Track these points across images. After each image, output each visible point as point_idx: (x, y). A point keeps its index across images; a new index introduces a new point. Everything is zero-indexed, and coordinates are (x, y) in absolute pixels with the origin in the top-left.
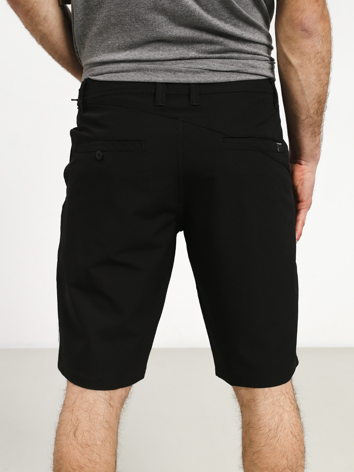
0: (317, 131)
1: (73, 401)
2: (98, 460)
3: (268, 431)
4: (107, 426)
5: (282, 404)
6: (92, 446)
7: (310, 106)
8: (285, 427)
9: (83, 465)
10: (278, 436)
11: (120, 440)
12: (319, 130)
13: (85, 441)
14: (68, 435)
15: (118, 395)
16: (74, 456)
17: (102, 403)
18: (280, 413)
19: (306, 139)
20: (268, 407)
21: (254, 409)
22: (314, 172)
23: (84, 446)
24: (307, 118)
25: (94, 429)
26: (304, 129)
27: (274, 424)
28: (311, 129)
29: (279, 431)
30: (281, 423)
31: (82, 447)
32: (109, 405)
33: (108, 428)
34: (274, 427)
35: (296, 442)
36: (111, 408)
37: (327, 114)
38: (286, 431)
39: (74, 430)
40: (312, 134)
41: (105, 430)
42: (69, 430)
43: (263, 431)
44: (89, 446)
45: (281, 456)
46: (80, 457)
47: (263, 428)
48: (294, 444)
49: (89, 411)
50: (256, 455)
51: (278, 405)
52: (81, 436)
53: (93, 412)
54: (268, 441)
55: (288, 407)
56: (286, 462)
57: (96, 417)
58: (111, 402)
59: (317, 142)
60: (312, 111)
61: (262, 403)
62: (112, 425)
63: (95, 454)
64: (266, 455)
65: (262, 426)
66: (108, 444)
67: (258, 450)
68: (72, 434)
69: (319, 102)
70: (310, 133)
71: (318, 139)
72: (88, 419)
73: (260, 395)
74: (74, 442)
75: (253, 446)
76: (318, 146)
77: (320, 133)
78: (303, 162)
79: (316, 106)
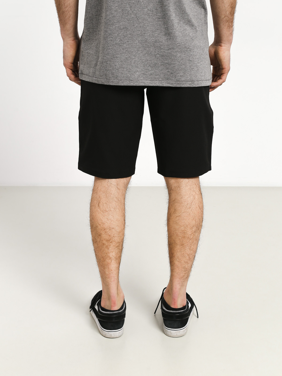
0: (231, 25)
1: (97, 187)
2: (112, 219)
3: (186, 205)
4: (116, 200)
5: (195, 190)
6: (108, 211)
7: (227, 10)
8: (196, 203)
9: (104, 222)
10: (192, 208)
11: (126, 208)
12: (232, 25)
13: (104, 209)
14: (95, 206)
15: (122, 182)
16: (99, 217)
17: (112, 187)
18: (194, 195)
19: (225, 29)
20: (187, 191)
21: (179, 191)
22: (229, 50)
23: (104, 211)
24: (225, 17)
25: (109, 202)
26: (223, 23)
27: (190, 200)
28: (228, 23)
29: (192, 204)
30: (194, 201)
31: (103, 212)
32: (116, 188)
33: (117, 201)
34: (190, 202)
35: (201, 211)
36: (118, 190)
37: (236, 15)
38: (196, 205)
39: (98, 203)
40: (228, 26)
41: (115, 202)
42: (96, 203)
43: (183, 204)
44: (107, 211)
45: (192, 219)
46: (102, 217)
47: (183, 203)
48: (200, 213)
49: (105, 192)
50: (178, 218)
51: (193, 190)
52: (102, 206)
53: (108, 193)
54: (186, 210)
55: (198, 192)
56: (195, 222)
57: (109, 195)
58: (118, 187)
59: (231, 32)
60: (228, 13)
61: (184, 188)
62: (119, 200)
63: (110, 216)
64: (185, 218)
65: (183, 201)
66: (117, 210)
67: (179, 215)
68: (97, 205)
69: (232, 7)
70: (227, 26)
71: (231, 30)
72: (105, 196)
73: (183, 184)
74: (99, 210)
75: (176, 213)
76: (231, 34)
77: (233, 26)
78: (223, 44)
79: (230, 9)
